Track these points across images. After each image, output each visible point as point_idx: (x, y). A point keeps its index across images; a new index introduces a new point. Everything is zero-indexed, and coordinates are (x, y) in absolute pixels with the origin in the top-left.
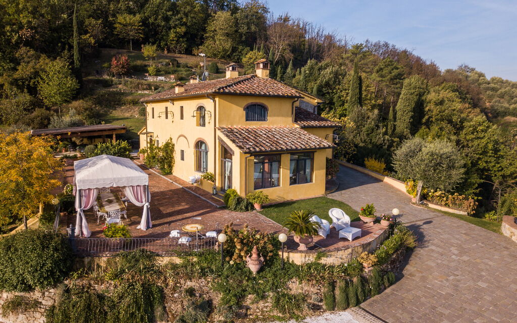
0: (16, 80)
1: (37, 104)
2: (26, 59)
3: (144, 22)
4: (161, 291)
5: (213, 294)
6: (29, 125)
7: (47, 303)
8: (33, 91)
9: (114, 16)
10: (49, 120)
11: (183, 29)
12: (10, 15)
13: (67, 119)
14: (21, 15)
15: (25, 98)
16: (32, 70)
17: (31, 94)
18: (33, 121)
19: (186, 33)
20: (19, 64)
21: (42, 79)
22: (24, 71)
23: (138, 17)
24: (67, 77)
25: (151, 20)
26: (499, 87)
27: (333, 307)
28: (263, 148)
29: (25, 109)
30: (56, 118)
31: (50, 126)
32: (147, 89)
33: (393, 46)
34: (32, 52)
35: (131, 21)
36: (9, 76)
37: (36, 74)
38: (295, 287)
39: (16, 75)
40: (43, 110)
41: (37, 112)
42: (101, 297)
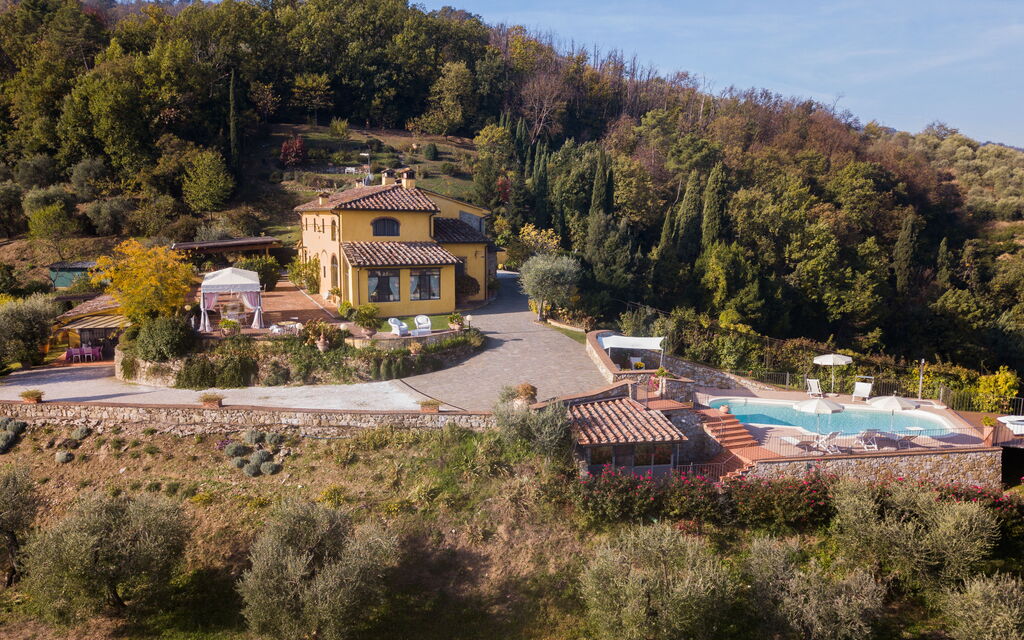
0: (156, 177)
1: (182, 208)
2: (169, 149)
3: (335, 83)
4: (255, 363)
5: (290, 366)
6: (171, 236)
7: (176, 369)
8: (176, 191)
9: (291, 76)
10: (196, 231)
11: (393, 92)
12: (148, 88)
13: (218, 229)
14: (163, 88)
15: (167, 201)
16: (176, 165)
17: (174, 197)
18: (176, 232)
19: (396, 97)
20: (160, 156)
21: (188, 176)
22: (165, 165)
23: (324, 78)
24: (218, 174)
25: (345, 81)
26: (989, 165)
27: (378, 378)
28: (374, 263)
29: (167, 217)
30: (203, 228)
31: (197, 239)
32: (327, 187)
33: (778, 96)
34: (176, 140)
35: (315, 84)
36: (147, 172)
37: (181, 170)
38: (352, 363)
39: (157, 171)
40: (189, 217)
41: (182, 220)
42: (212, 366)
